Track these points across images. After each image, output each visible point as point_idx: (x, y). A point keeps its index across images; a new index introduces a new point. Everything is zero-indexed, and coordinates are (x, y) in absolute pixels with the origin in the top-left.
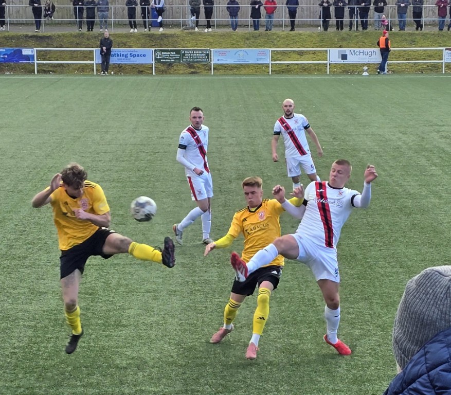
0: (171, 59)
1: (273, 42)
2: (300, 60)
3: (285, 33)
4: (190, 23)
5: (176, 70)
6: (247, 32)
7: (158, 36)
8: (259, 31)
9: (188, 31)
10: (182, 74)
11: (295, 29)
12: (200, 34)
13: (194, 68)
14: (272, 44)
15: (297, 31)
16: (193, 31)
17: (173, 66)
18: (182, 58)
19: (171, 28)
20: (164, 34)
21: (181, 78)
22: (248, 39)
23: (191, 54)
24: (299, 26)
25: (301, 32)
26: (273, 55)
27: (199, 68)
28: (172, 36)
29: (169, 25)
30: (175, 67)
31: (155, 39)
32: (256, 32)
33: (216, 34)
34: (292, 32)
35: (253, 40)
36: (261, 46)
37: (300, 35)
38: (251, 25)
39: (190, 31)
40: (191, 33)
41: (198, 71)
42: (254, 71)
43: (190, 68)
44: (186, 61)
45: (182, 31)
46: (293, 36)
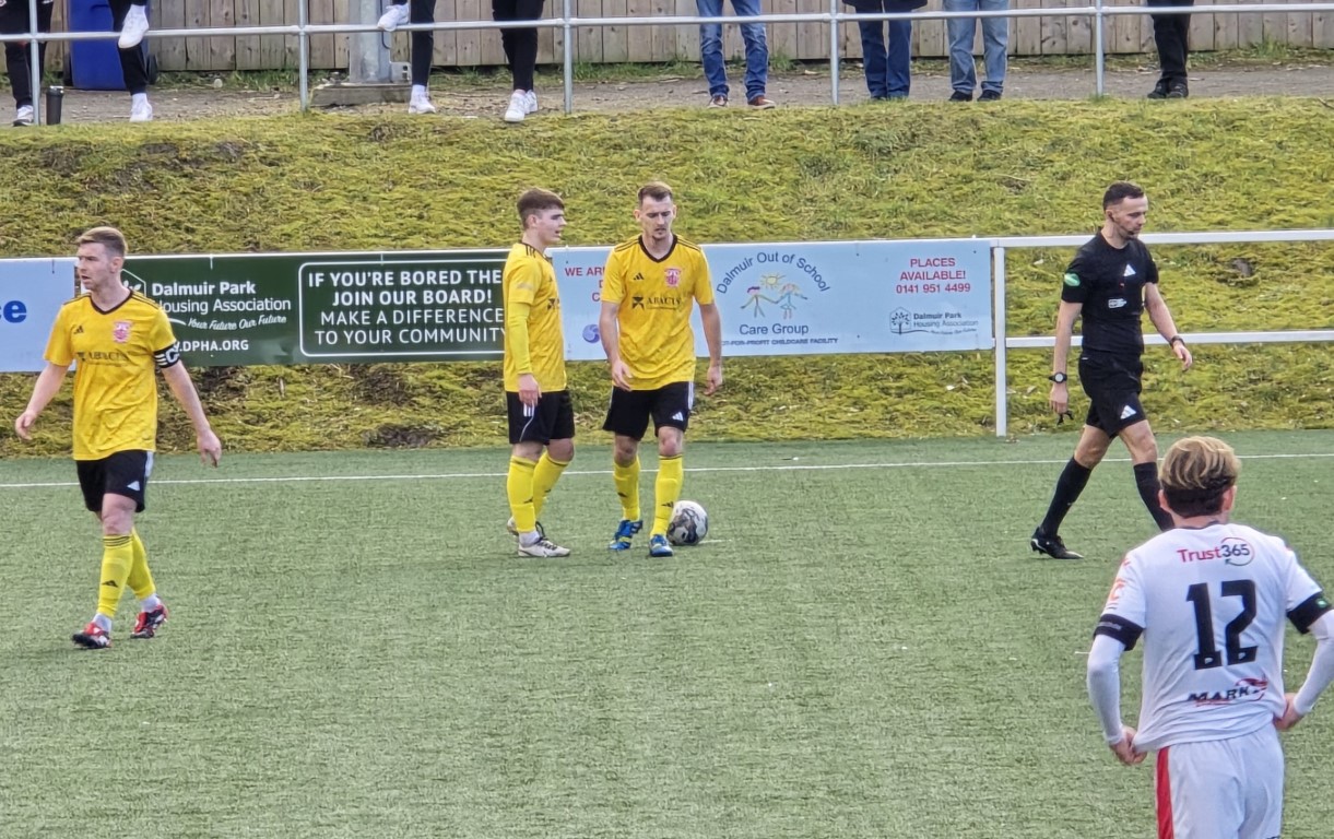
0: (219, 336)
1: (1018, 187)
2: (1231, 317)
3: (1108, 114)
4: (370, 52)
5: (260, 419)
6: (812, 110)
7: (119, 161)
8: (911, 99)
9: (349, 116)
10: (314, 446)
11: (1193, 80)
12: (448, 135)
13: (402, 396)
14: (1014, 199)
15: (1207, 95)
16: (390, 112)
17: (237, 391)
18: (312, 323)
19: (217, 96)
20: (168, 146)
21: (300, 479)
22: (819, 167)
23: (377, 290)
24: (1218, 58)
25: (1237, 103)
26: (1023, 284)
27: (439, 395)
28: (229, 154)
29: (207, 74)
30: (254, 399)
31: (98, 184)
32: (884, 108)
33: (570, 130)
34: (1171, 107)
35: (860, 172)
36: (925, 221)
37: (1231, 125)
38: (847, 62)
39: (370, 112)
40: (376, 133)
41: (437, 421)
42: (874, 413)
43: (369, 399)
44: (342, 345)
45: (306, 111)
46: (1176, 139)
